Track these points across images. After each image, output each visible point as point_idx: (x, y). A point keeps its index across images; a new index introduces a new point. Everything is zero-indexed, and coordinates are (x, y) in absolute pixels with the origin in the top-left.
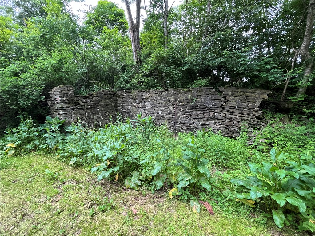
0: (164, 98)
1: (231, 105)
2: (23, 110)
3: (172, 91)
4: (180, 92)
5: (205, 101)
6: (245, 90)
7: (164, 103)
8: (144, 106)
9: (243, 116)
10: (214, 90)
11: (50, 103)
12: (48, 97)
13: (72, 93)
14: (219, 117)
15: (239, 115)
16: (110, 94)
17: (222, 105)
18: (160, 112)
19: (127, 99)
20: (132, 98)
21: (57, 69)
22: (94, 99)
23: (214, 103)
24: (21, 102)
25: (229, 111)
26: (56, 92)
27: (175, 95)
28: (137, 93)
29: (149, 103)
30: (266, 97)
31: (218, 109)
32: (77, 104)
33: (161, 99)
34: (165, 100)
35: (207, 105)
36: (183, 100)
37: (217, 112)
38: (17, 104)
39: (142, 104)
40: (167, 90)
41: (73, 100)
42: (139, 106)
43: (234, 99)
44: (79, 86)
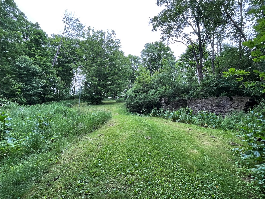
0: (207, 102)
1: (234, 105)
2: (154, 105)
3: (210, 99)
4: (213, 99)
5: (224, 103)
6: (241, 98)
7: (206, 104)
8: (198, 106)
9: (238, 109)
10: (228, 98)
11: (161, 104)
12: (161, 101)
13: (168, 100)
14: (230, 111)
15: (237, 109)
16: (183, 101)
17: (231, 105)
18: (205, 109)
19: (191, 103)
20: (193, 102)
21: (164, 92)
22: (176, 102)
23: (228, 104)
24: (154, 103)
25: (233, 108)
26: (163, 100)
27: (211, 100)
28: (195, 100)
29: (200, 104)
30: (248, 100)
31: (229, 107)
32: (169, 104)
33: (205, 103)
34: (207, 103)
35: (225, 105)
36: (215, 103)
37: (229, 108)
38: (153, 103)
39: (197, 105)
40: (208, 98)
41: (167, 103)
42: (196, 106)
43: (236, 102)
44: (171, 97)
